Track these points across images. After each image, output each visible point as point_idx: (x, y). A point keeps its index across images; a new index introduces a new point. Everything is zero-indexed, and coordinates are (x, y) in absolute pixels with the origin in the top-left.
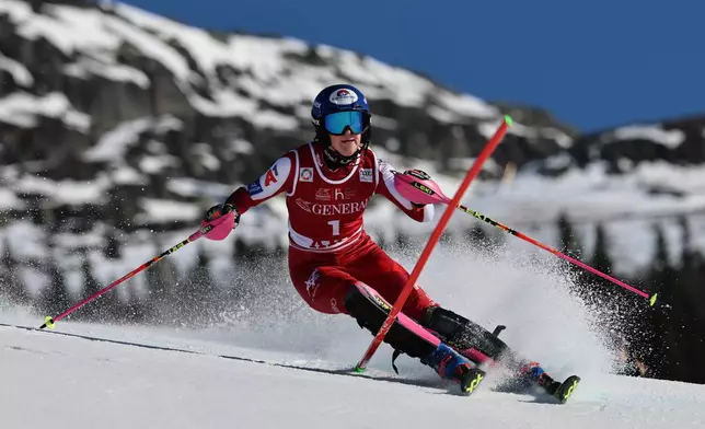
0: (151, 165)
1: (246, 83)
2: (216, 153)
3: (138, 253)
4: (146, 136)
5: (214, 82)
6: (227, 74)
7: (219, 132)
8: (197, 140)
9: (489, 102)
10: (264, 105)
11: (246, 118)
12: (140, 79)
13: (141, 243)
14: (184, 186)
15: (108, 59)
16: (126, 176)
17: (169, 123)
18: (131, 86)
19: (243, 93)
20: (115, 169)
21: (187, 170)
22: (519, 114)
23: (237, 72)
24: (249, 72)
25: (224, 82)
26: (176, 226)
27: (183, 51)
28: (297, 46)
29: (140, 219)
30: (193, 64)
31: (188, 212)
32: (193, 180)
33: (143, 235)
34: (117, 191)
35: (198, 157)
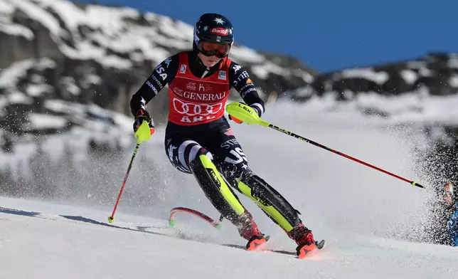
0: (34, 90)
1: (98, 37)
2: (77, 84)
3: (25, 149)
4: (31, 72)
5: (76, 36)
6: (84, 31)
7: (79, 69)
8: (65, 74)
9: (259, 52)
10: (110, 52)
11: (97, 60)
12: (27, 33)
13: (28, 142)
14: (56, 105)
15: (6, 20)
16: (17, 97)
17: (46, 63)
18: (21, 39)
19: (96, 44)
20: (10, 93)
21: (58, 94)
22: (278, 60)
23: (92, 30)
24: (100, 30)
25: (83, 37)
26: (51, 131)
27: (56, 15)
28: (132, 13)
29: (27, 127)
30: (62, 24)
31: (57, 122)
32: (62, 101)
33: (28, 137)
34: (11, 108)
35: (65, 86)
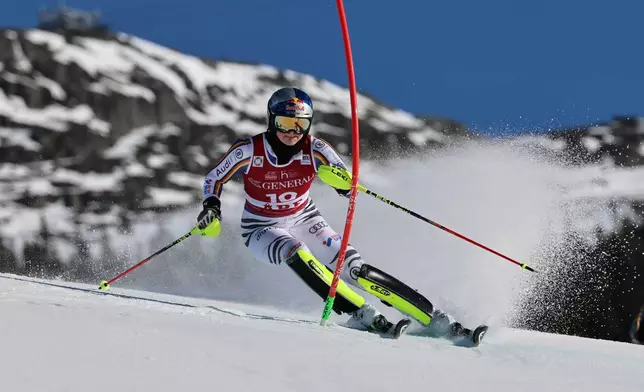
0: (156, 161)
1: (230, 99)
2: (206, 153)
3: (145, 230)
4: (152, 139)
5: (205, 98)
6: (214, 92)
7: (207, 137)
8: (193, 141)
9: (417, 116)
10: (244, 116)
11: (230, 127)
12: (148, 95)
13: (147, 221)
14: (182, 178)
15: (123, 79)
16: (136, 169)
17: (170, 130)
18: (141, 101)
19: (228, 107)
20: (128, 164)
21: (184, 166)
22: (438, 124)
23: (223, 91)
24: (232, 91)
25: (213, 99)
26: (172, 208)
27: (181, 74)
28: (270, 71)
29: (147, 203)
30: (189, 84)
31: (182, 198)
32: (188, 174)
33: (149, 215)
34: (129, 181)
35: (192, 156)
